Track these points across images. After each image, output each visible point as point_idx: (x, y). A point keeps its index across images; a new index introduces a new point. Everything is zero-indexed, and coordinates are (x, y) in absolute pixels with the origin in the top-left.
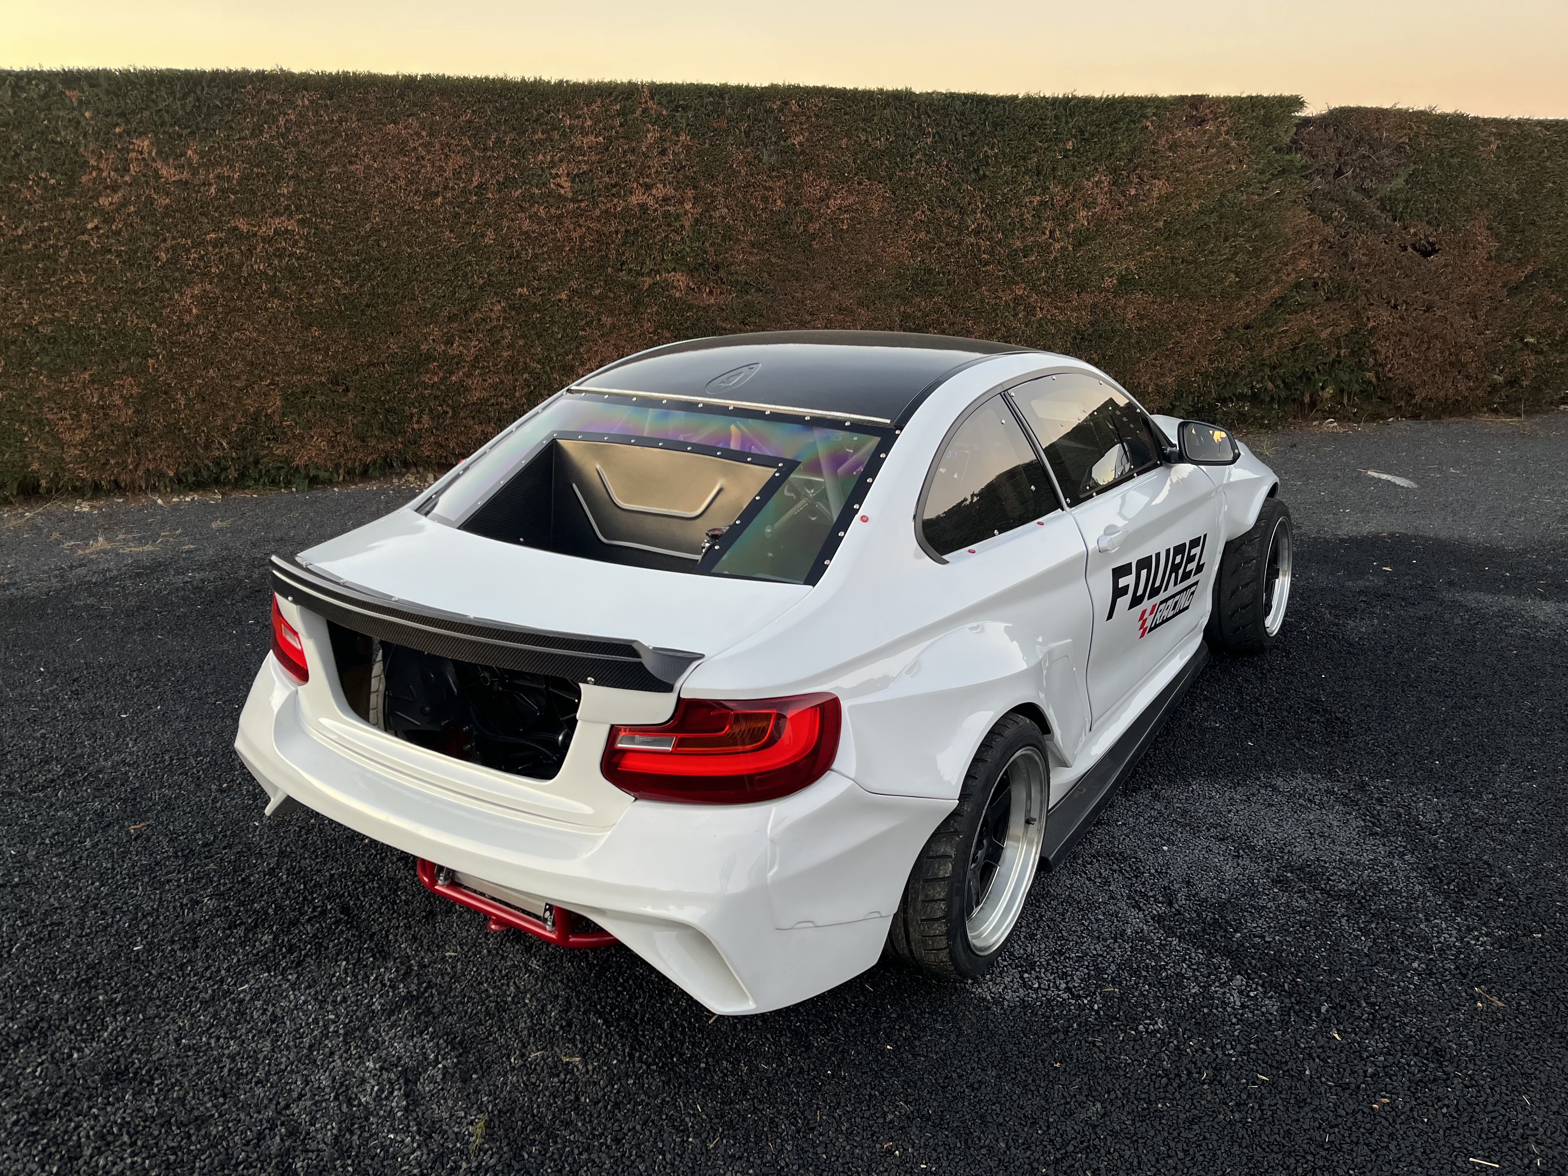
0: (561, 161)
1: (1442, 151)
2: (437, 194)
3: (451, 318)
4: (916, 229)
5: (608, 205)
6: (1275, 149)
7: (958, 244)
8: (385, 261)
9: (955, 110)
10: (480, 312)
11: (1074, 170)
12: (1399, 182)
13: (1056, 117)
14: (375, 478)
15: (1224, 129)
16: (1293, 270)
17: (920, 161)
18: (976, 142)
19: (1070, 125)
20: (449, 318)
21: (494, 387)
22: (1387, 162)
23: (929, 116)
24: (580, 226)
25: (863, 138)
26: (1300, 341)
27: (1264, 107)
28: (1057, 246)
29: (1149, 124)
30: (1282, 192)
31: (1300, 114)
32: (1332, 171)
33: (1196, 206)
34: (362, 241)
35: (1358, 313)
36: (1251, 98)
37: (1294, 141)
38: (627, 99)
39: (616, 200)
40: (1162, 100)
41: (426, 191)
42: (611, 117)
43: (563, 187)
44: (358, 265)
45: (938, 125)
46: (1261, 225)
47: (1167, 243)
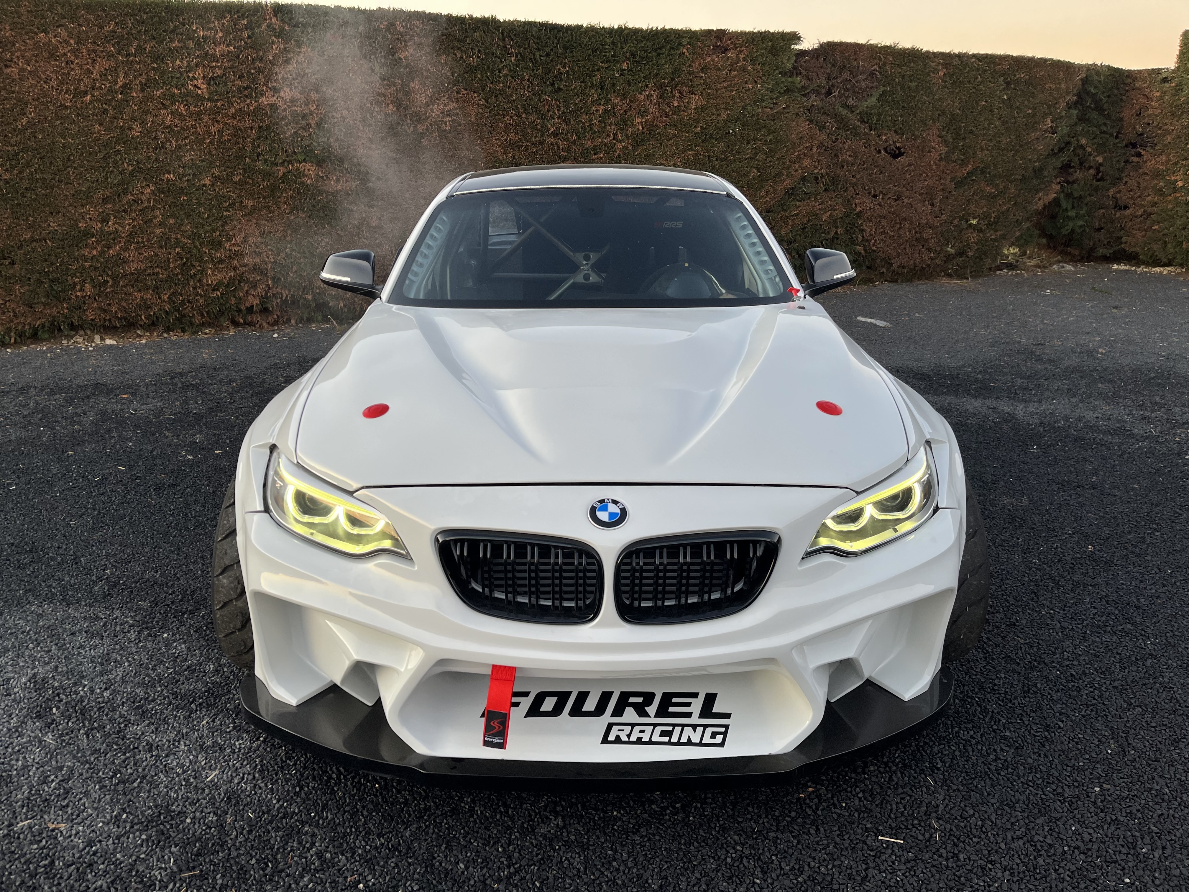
0: (197, 65)
1: (903, 77)
2: (86, 93)
3: (106, 200)
4: (507, 130)
5: (242, 105)
6: (780, 73)
7: (541, 143)
8: (41, 151)
9: (532, 35)
10: (132, 195)
11: (630, 86)
12: (872, 101)
13: (613, 43)
14: (45, 340)
15: (742, 56)
16: (800, 167)
17: (506, 75)
18: (551, 61)
19: (625, 50)
20: (103, 199)
21: (150, 259)
22: (863, 85)
23: (512, 40)
24: (218, 122)
25: (459, 55)
26: (808, 221)
27: (771, 40)
28: (620, 146)
29: (685, 50)
30: (788, 106)
31: (798, 47)
32: (824, 91)
33: (724, 116)
34: (20, 133)
35: (848, 201)
36: (760, 33)
37: (795, 68)
38: (254, 15)
39: (248, 101)
40: (695, 32)
41: (75, 89)
42: (241, 30)
43: (199, 88)
44: (17, 154)
45: (519, 47)
46: (773, 132)
47: (704, 145)
